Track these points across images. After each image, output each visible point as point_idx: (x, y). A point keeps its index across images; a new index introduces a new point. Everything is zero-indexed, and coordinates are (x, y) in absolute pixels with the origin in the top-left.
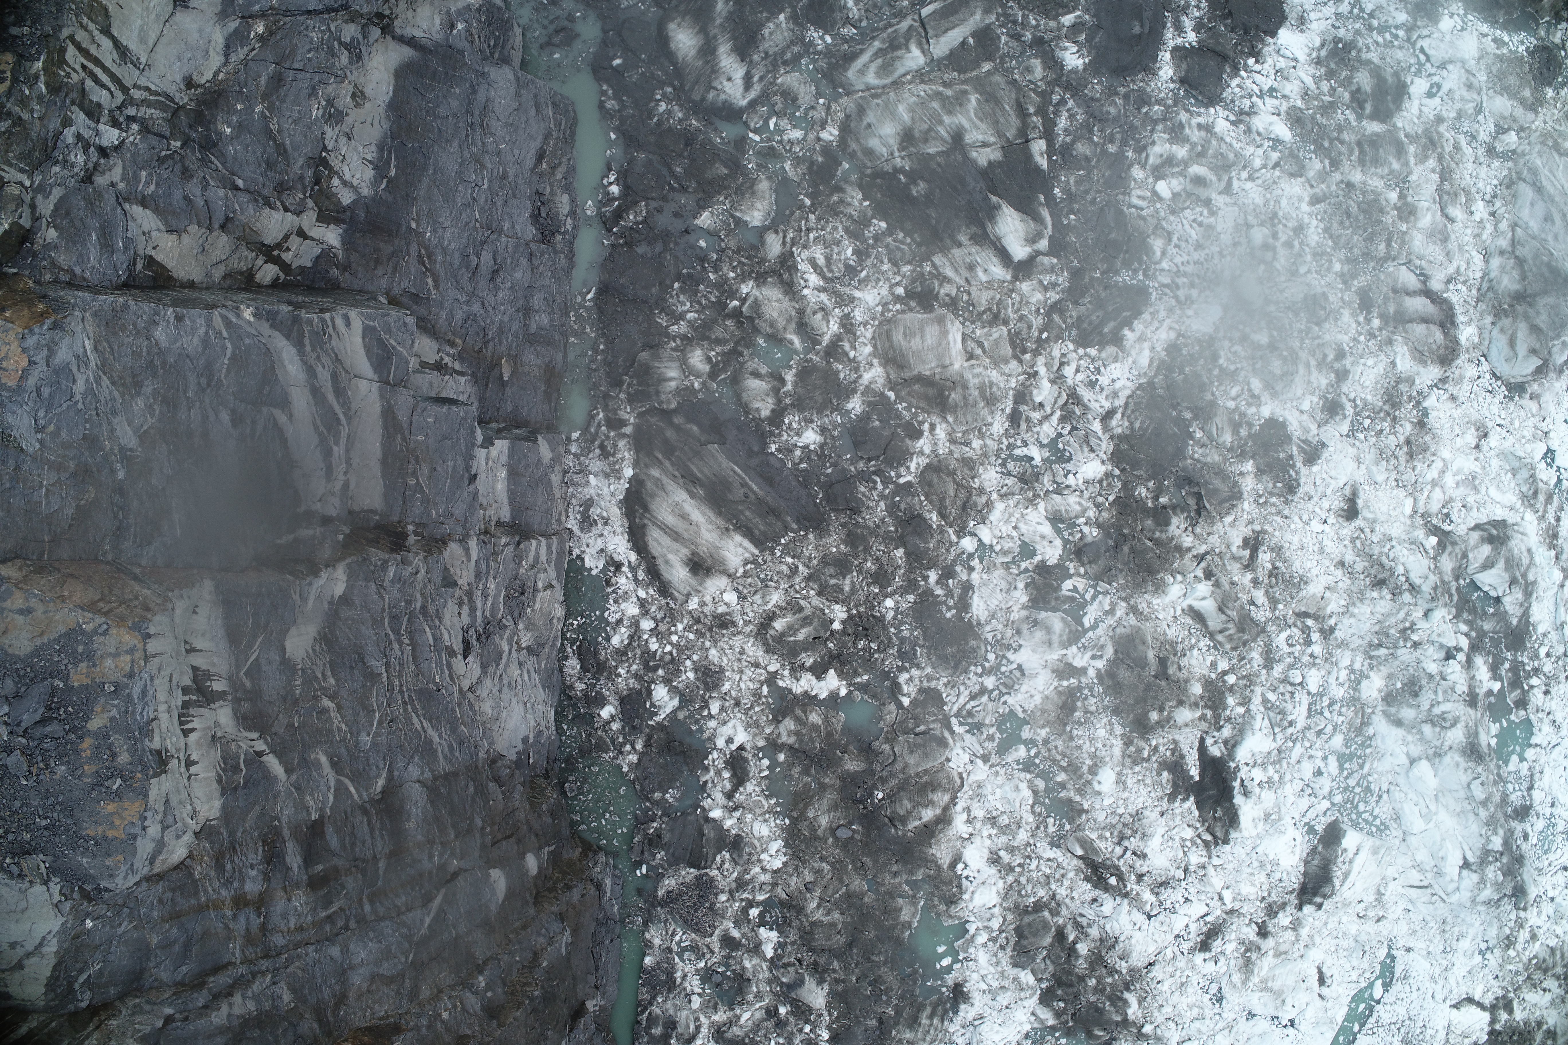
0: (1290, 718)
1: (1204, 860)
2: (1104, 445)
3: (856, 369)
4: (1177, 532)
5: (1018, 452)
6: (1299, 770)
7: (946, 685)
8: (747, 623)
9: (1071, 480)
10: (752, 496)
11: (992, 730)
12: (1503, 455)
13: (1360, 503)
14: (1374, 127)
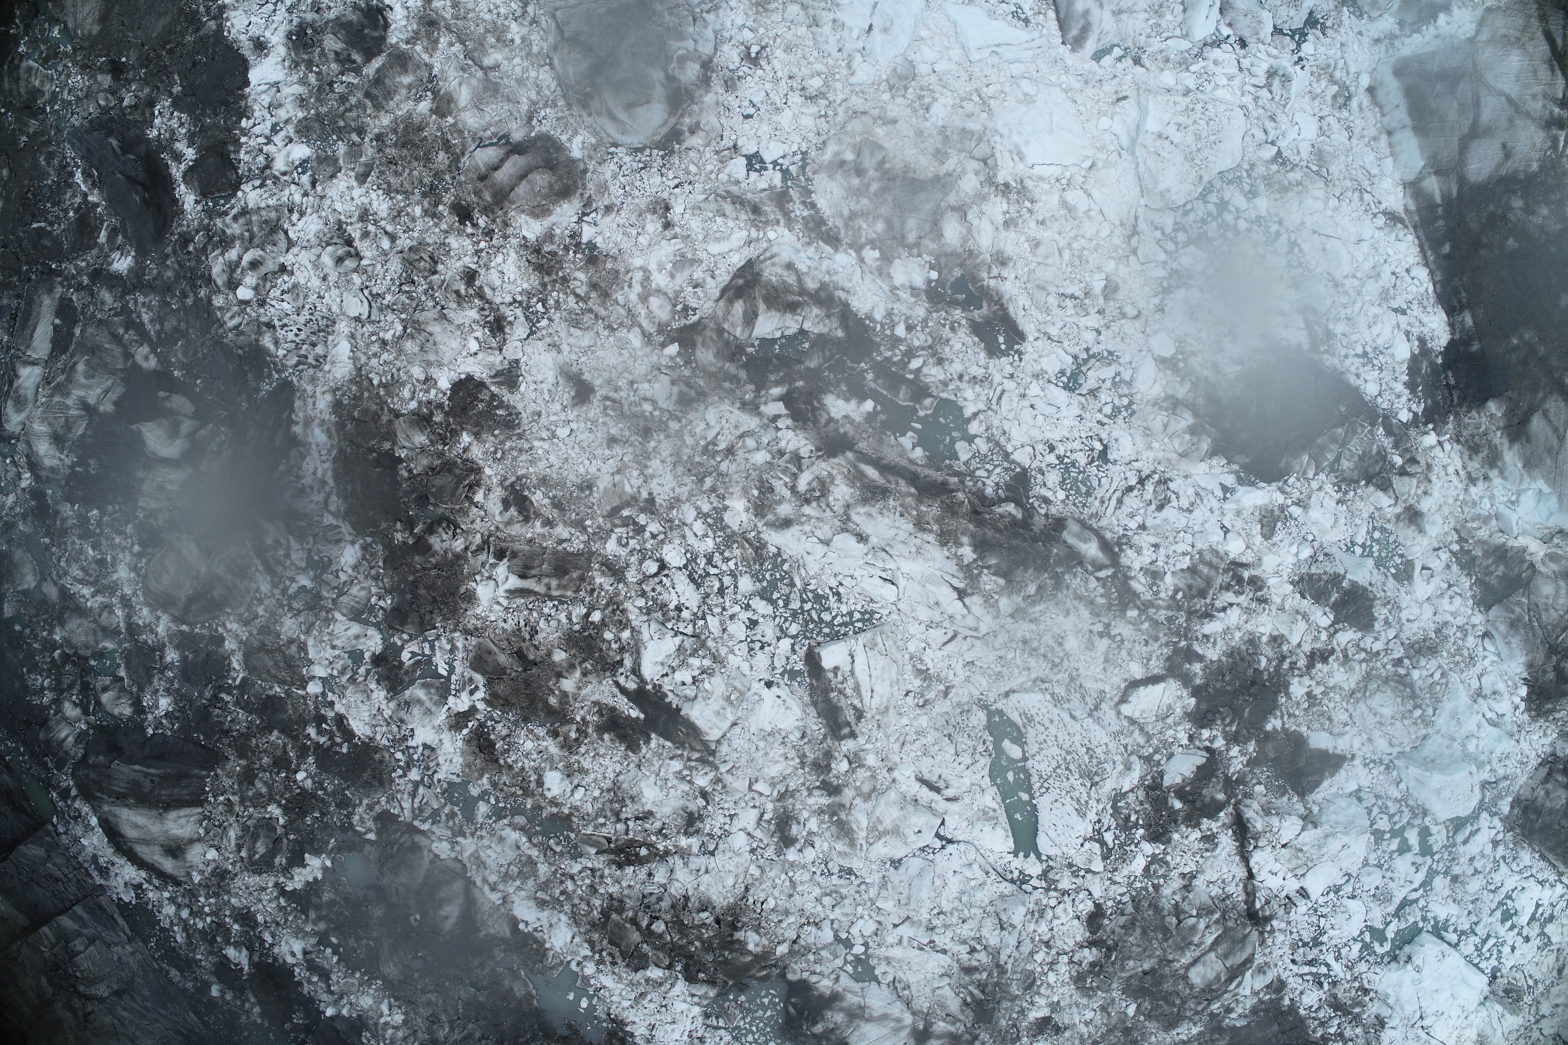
0: (672, 606)
1: (711, 775)
2: (344, 530)
3: (152, 631)
4: (446, 545)
5: (291, 591)
6: (731, 637)
7: (388, 802)
8: (234, 864)
9: (343, 577)
10: (156, 779)
11: (447, 810)
12: (697, 208)
13: (587, 376)
14: (377, 63)
